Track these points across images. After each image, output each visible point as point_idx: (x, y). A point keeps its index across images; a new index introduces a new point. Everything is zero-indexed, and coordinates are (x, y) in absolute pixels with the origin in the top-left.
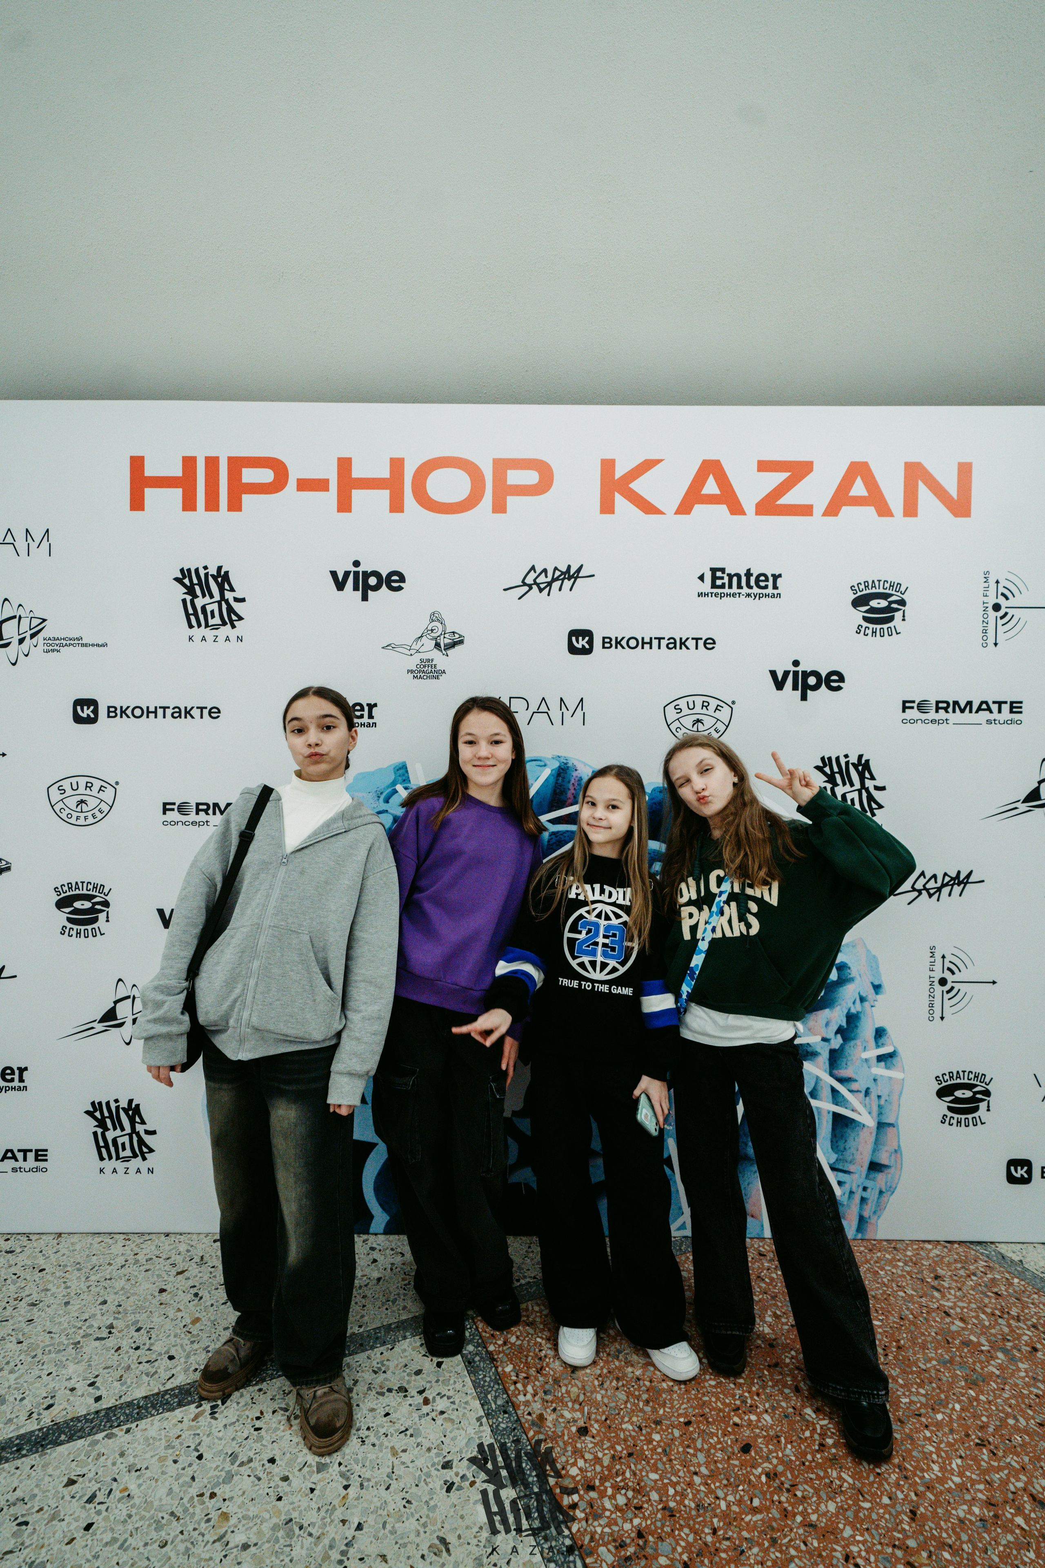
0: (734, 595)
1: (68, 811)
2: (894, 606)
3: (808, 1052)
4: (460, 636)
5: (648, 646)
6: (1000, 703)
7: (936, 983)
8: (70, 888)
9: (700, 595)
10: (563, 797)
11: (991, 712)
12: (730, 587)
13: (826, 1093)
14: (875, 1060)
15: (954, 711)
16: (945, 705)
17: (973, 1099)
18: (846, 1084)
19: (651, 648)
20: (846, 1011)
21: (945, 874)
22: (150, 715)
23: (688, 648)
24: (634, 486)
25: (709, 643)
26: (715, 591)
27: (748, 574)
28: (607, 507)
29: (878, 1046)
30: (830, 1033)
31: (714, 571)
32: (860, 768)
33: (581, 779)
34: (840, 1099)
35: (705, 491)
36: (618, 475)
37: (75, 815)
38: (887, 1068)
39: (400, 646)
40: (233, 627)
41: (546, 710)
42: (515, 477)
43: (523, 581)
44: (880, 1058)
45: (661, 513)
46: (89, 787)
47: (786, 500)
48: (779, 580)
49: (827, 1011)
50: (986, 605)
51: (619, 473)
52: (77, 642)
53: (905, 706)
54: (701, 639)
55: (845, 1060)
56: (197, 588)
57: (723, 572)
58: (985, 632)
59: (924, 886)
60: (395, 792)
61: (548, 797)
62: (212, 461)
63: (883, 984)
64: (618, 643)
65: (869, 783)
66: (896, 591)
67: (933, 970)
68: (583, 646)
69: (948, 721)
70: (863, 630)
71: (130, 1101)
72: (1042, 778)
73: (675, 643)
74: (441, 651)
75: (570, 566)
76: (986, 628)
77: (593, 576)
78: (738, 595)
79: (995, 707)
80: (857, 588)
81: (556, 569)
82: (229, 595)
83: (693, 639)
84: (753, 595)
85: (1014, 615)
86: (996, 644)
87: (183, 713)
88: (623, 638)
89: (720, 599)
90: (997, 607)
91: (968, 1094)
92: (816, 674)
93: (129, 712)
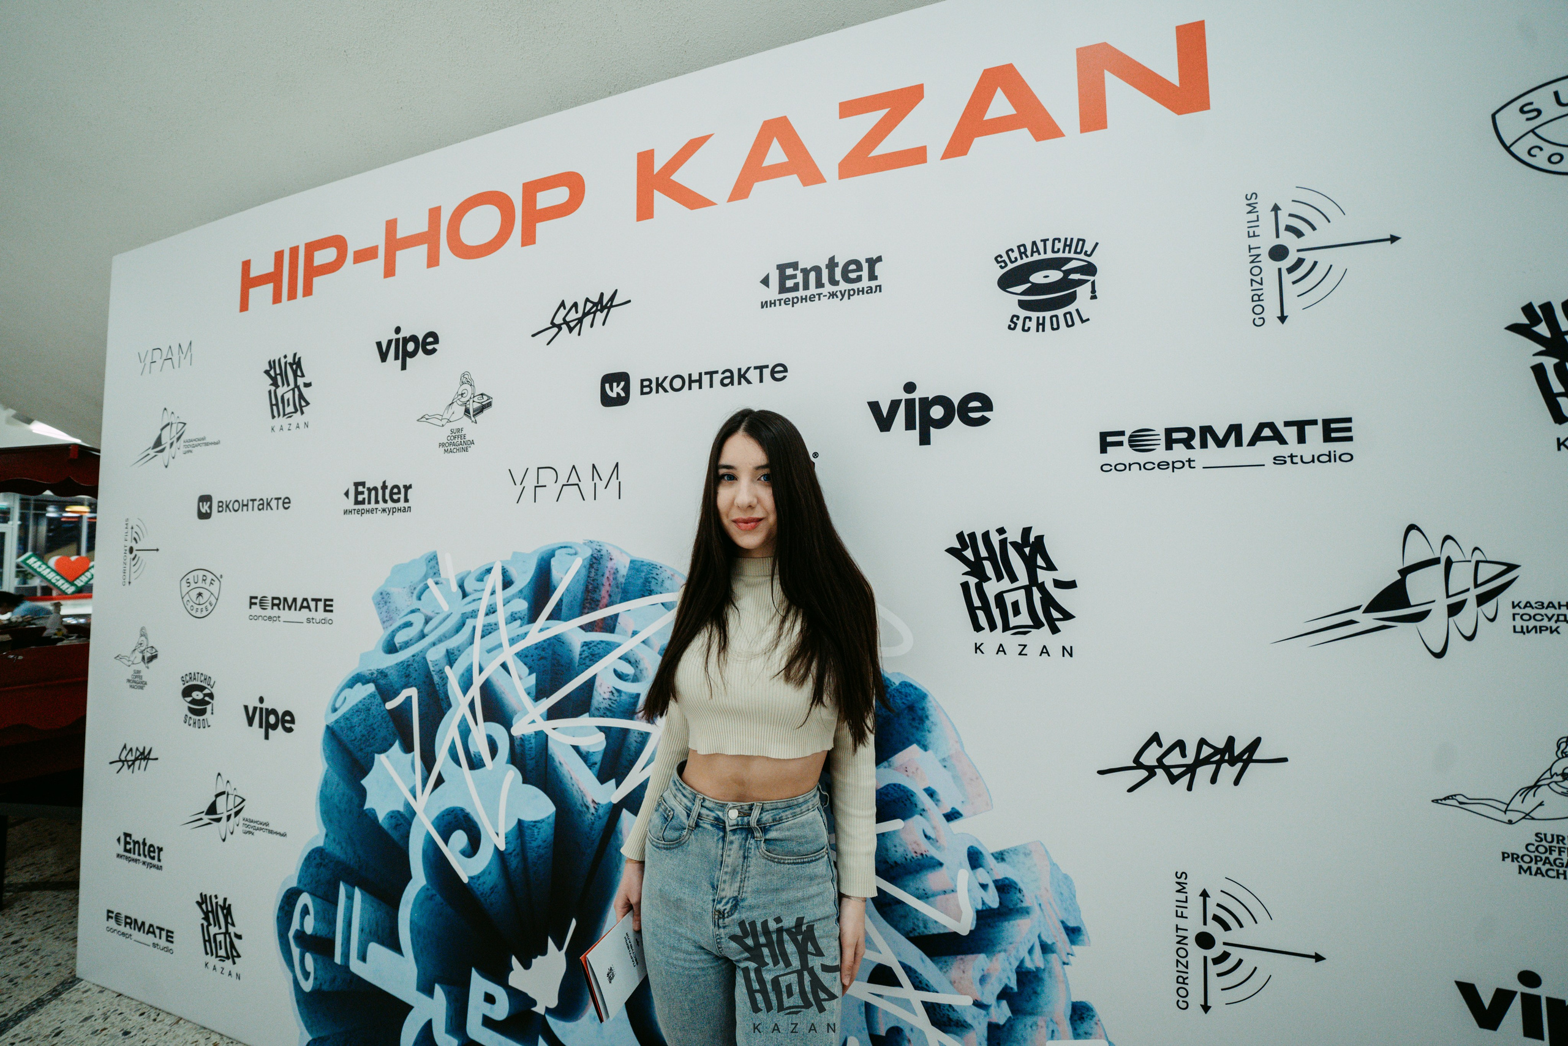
1: (192, 604)
2: (1074, 277)
3: (950, 1020)
4: (489, 398)
5: (697, 384)
6: (1301, 426)
7: (1191, 942)
8: (191, 678)
9: (764, 305)
10: (596, 596)
11: (1283, 441)
12: (806, 287)
15: (1204, 445)
16: (1184, 435)
19: (700, 387)
20: (1016, 964)
21: (1202, 742)
22: (244, 508)
23: (749, 382)
24: (678, 177)
25: (779, 372)
26: (784, 296)
27: (832, 264)
28: (645, 211)
29: (1077, 1036)
30: (989, 995)
31: (781, 268)
32: (1027, 550)
33: (617, 571)
35: (768, 162)
36: (657, 167)
39: (433, 416)
40: (302, 413)
41: (578, 482)
42: (546, 199)
43: (552, 323)
45: (711, 204)
46: (205, 580)
47: (881, 149)
48: (878, 266)
49: (982, 956)
50: (1254, 252)
51: (658, 165)
53: (1106, 442)
54: (767, 367)
56: (279, 377)
57: (795, 268)
58: (1257, 298)
59: (1160, 760)
60: (427, 587)
61: (580, 595)
62: (294, 251)
63: (1083, 928)
64: (659, 385)
65: (1043, 576)
66: (1076, 252)
67: (1182, 916)
68: (618, 394)
69: (1192, 464)
70: (1020, 323)
71: (225, 900)
72: (1408, 562)
73: (732, 377)
74: (470, 417)
75: (602, 295)
76: (1259, 293)
77: (629, 301)
78: (817, 297)
79: (1290, 434)
80: (1005, 258)
81: (587, 300)
82: (300, 381)
83: (756, 368)
84: (839, 294)
85: (1315, 263)
86: (1283, 318)
87: (265, 505)
88: (666, 378)
89: (793, 306)
90: (1278, 253)
92: (943, 401)
93: (231, 507)
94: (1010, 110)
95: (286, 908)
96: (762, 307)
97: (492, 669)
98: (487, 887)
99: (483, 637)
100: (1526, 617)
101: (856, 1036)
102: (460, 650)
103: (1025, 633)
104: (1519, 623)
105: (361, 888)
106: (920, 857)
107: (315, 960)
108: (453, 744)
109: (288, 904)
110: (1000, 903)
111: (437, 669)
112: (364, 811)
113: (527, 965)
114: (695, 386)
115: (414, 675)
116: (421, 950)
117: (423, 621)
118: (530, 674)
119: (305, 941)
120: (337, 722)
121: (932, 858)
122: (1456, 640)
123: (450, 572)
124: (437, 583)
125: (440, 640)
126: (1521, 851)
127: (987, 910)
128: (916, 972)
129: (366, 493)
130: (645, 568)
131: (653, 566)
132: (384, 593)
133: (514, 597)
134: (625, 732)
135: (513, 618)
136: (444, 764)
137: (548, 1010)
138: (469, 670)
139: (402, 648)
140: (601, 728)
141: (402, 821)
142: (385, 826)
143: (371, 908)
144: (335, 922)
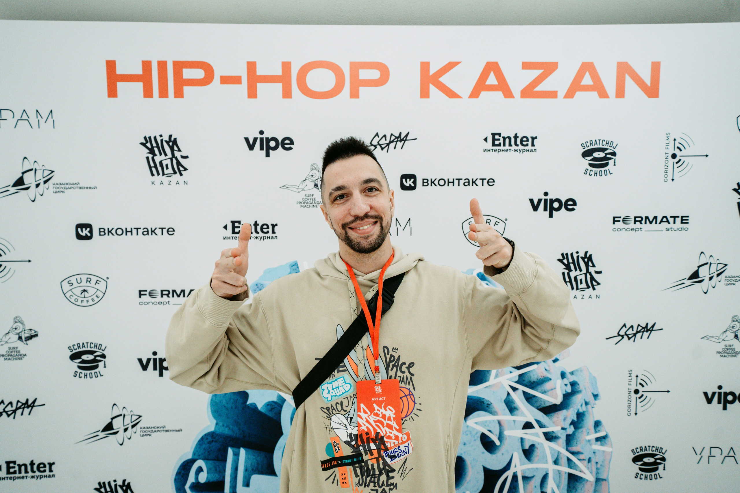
0: (506, 151)
1: (75, 297)
2: (609, 156)
3: (553, 436)
5: (452, 184)
6: (675, 217)
7: (632, 393)
8: (79, 347)
11: (669, 223)
12: (504, 145)
13: (564, 461)
14: (594, 440)
15: (646, 223)
16: (640, 219)
17: (655, 463)
18: (576, 455)
19: (453, 185)
20: (576, 411)
21: (639, 325)
22: (128, 233)
23: (477, 185)
24: (442, 79)
25: (491, 182)
26: (494, 148)
27: (516, 137)
28: (425, 94)
29: (596, 432)
30: (567, 425)
31: (494, 135)
32: (586, 260)
34: (573, 465)
35: (488, 82)
37: (80, 299)
38: (602, 445)
39: (292, 186)
40: (181, 175)
43: (371, 143)
44: (597, 439)
45: (461, 98)
46: (89, 281)
47: (540, 88)
48: (535, 141)
49: (565, 411)
50: (667, 155)
51: (432, 71)
52: (76, 186)
53: (615, 220)
54: (485, 179)
55: (575, 441)
56: (156, 149)
57: (500, 136)
58: (666, 172)
59: (625, 333)
62: (162, 64)
63: (599, 394)
64: (433, 182)
65: (591, 269)
66: (610, 146)
67: (630, 385)
68: (410, 185)
69: (642, 229)
70: (588, 172)
71: (124, 480)
72: (700, 264)
73: (469, 182)
74: (318, 189)
75: (401, 134)
76: (667, 170)
77: (416, 139)
78: (509, 150)
79: (671, 220)
80: (585, 145)
81: (392, 135)
82: (177, 154)
83: (480, 179)
84: (518, 150)
85: (684, 161)
87: (150, 232)
88: (436, 179)
89: (498, 153)
90: (674, 156)
91: (652, 460)
92: (558, 200)
93: (113, 232)
94: (591, 83)
95: (183, 472)
96: (484, 151)
100: (728, 280)
101: (517, 452)
103: (584, 291)
104: (726, 282)
105: (244, 447)
106: (543, 378)
109: (184, 470)
110: (572, 390)
112: (246, 405)
114: (451, 184)
119: (198, 487)
121: (548, 378)
122: (711, 288)
126: (721, 351)
127: (567, 393)
128: (540, 422)
132: (259, 285)
141: (276, 406)
142: (263, 411)
143: (254, 457)
144: (224, 471)
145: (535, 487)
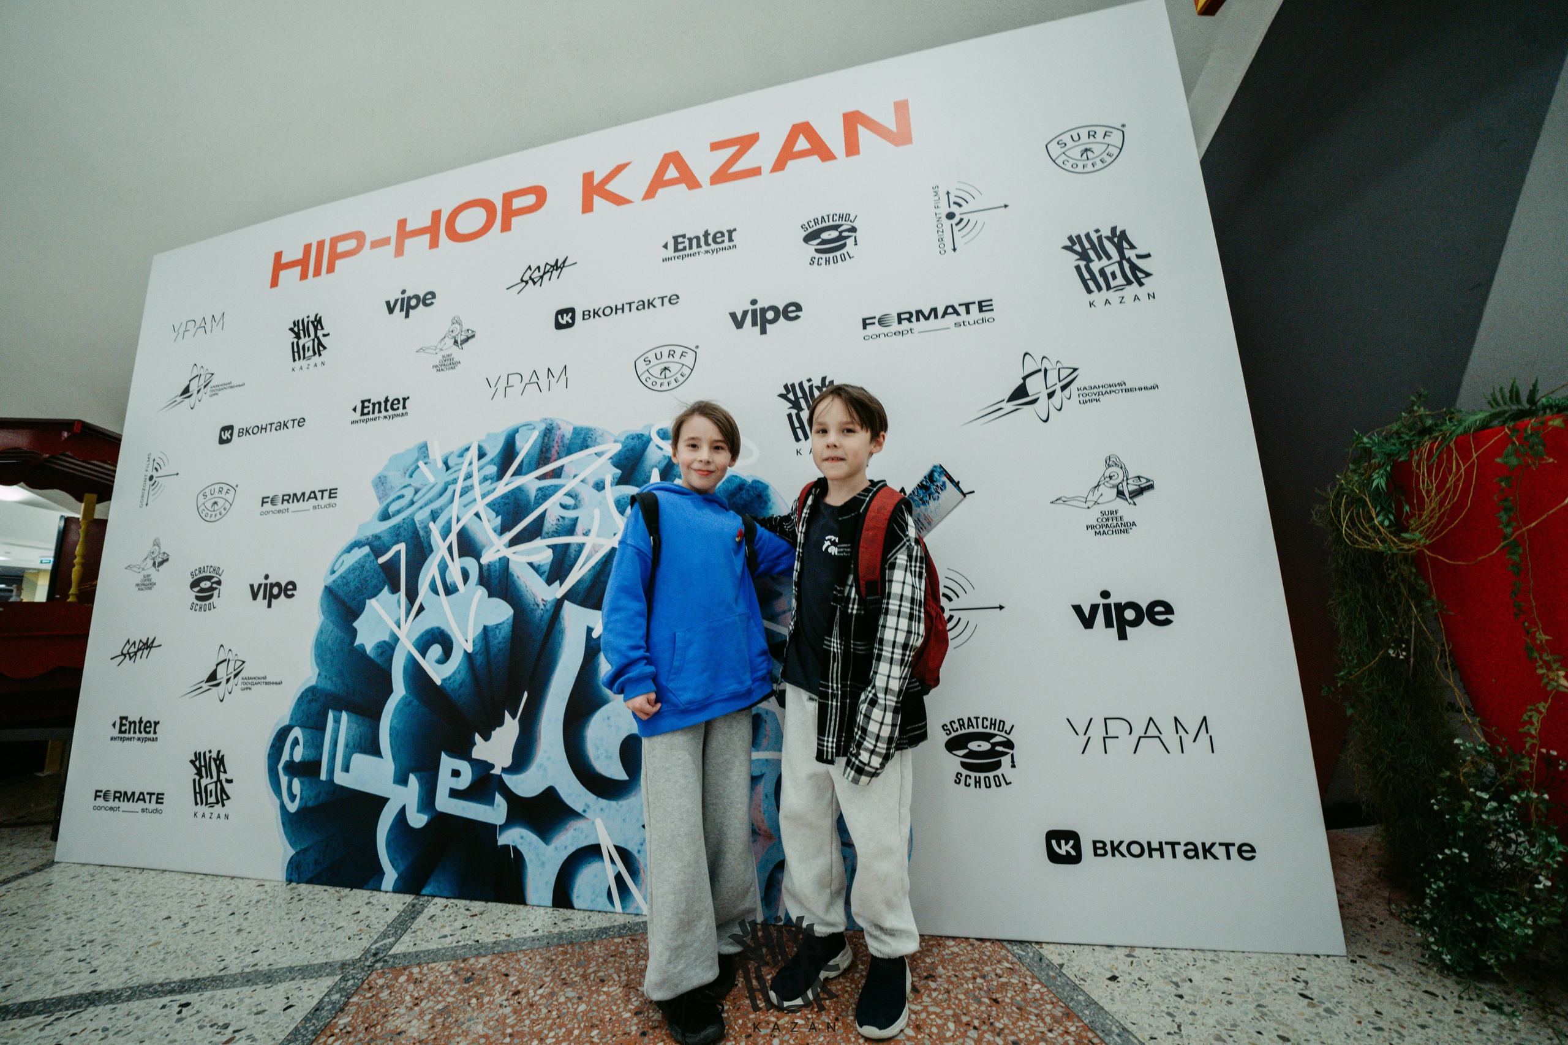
0: (694, 254)
1: (207, 512)
2: (845, 234)
4: (472, 332)
6: (967, 305)
8: (200, 572)
9: (664, 260)
10: (548, 455)
11: (958, 314)
12: (691, 247)
15: (918, 320)
16: (907, 316)
17: (993, 753)
19: (623, 312)
22: (263, 431)
23: (656, 308)
24: (609, 187)
25: (674, 299)
26: (677, 254)
27: (706, 234)
28: (587, 207)
31: (675, 238)
32: (824, 390)
33: (563, 436)
35: (667, 177)
36: (596, 182)
39: (429, 348)
40: (320, 356)
41: (537, 381)
42: (518, 203)
43: (522, 279)
45: (631, 202)
46: (221, 491)
47: (736, 168)
48: (734, 234)
50: (939, 216)
51: (597, 180)
52: (230, 386)
53: (865, 323)
54: (666, 297)
56: (302, 332)
57: (684, 238)
58: (941, 240)
60: (418, 467)
61: (536, 455)
62: (321, 244)
64: (595, 313)
66: (845, 221)
68: (567, 322)
69: (913, 332)
71: (219, 752)
72: (1026, 373)
73: (644, 305)
74: (458, 346)
75: (557, 260)
76: (941, 236)
77: (577, 263)
78: (697, 253)
80: (807, 226)
81: (547, 263)
82: (320, 333)
83: (659, 298)
84: (710, 251)
85: (969, 220)
86: (954, 250)
87: (282, 426)
88: (600, 308)
89: (683, 259)
90: (950, 216)
91: (985, 746)
92: (774, 308)
93: (250, 431)
94: (807, 146)
95: (277, 745)
96: (664, 262)
97: (467, 518)
98: (456, 685)
99: (461, 496)
100: (1083, 394)
102: (442, 509)
104: (1082, 399)
105: (347, 710)
107: (302, 783)
108: (433, 578)
109: (279, 740)
111: (423, 525)
112: (353, 648)
113: (486, 737)
114: (620, 312)
115: (403, 533)
116: (399, 750)
117: (413, 491)
118: (497, 516)
119: (293, 769)
120: (334, 581)
122: (1053, 411)
123: (437, 454)
124: (426, 463)
125: (426, 504)
126: (1095, 523)
129: (371, 406)
130: (583, 432)
131: (589, 430)
132: (382, 477)
133: (487, 464)
134: (568, 545)
135: (485, 479)
136: (425, 596)
137: (504, 770)
138: (449, 522)
139: (394, 515)
140: (549, 546)
141: (387, 648)
142: (372, 655)
143: (355, 726)
144: (322, 745)
145: (767, 796)
